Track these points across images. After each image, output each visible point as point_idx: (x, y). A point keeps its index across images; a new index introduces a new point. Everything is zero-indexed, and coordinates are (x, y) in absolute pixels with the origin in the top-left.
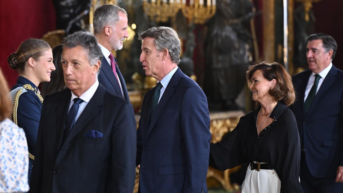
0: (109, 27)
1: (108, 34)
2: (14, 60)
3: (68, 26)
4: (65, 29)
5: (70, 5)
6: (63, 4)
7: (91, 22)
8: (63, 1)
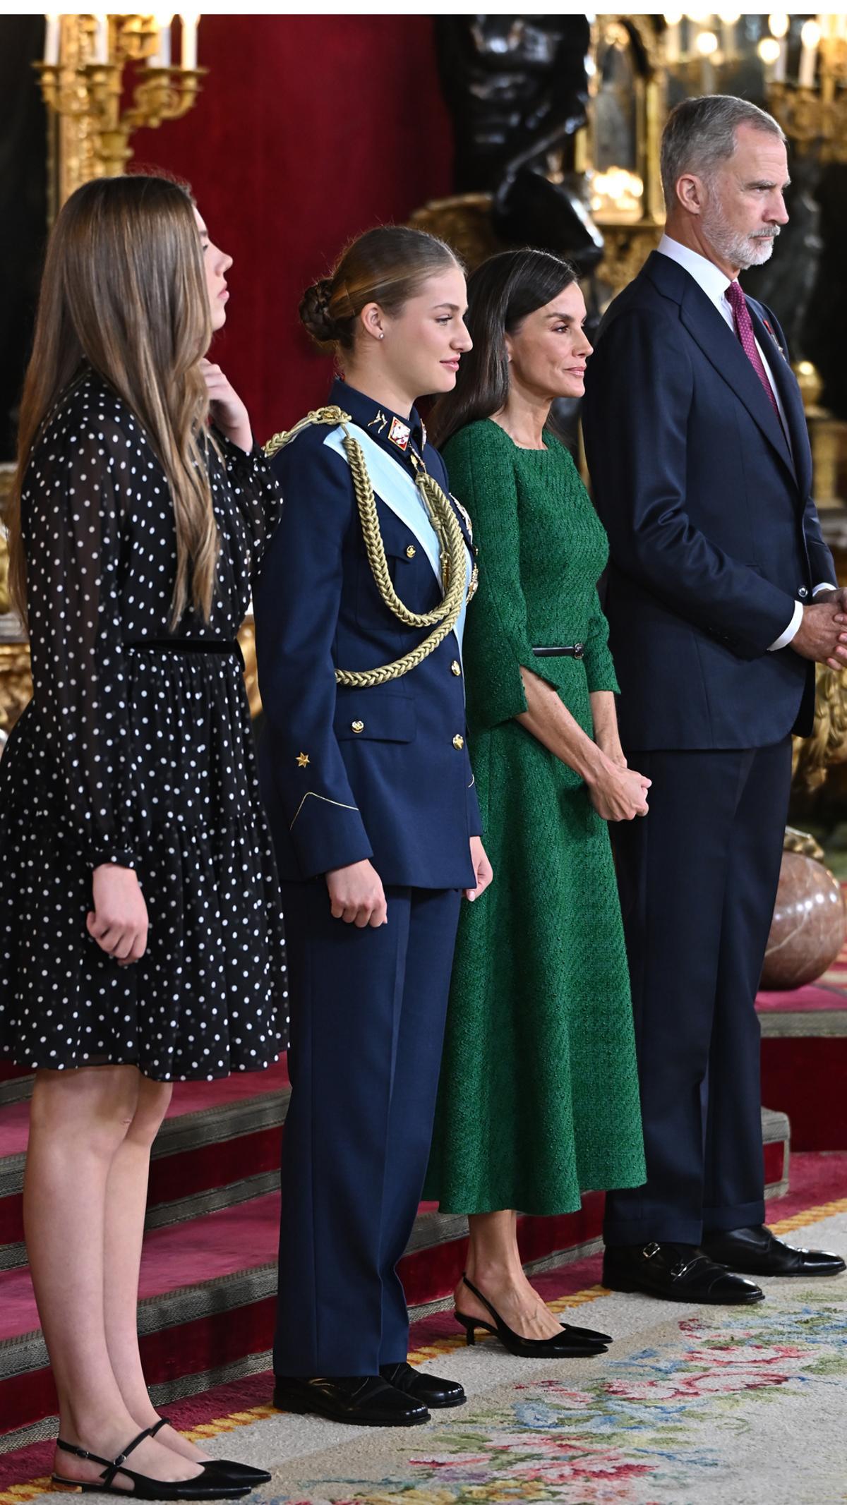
0: (690, 181)
1: (690, 206)
2: (321, 306)
3: (503, 176)
4: (494, 189)
5: (509, 95)
6: (481, 92)
7: (582, 162)
8: (481, 82)
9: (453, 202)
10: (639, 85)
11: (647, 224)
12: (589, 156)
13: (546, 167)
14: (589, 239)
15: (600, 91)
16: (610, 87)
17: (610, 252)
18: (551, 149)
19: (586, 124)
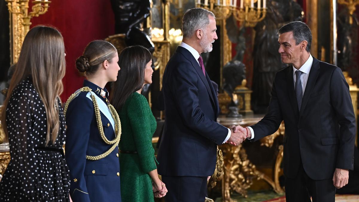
0: (200, 31)
1: (199, 37)
2: (87, 63)
3: (128, 29)
4: (126, 33)
5: (129, 8)
6: (122, 7)
7: (148, 26)
8: (122, 5)
9: (115, 36)
10: (163, 5)
11: (165, 41)
12: (150, 24)
13: (139, 27)
14: (151, 45)
15: (153, 7)
16: (155, 6)
17: (156, 49)
18: (140, 22)
19: (149, 16)
